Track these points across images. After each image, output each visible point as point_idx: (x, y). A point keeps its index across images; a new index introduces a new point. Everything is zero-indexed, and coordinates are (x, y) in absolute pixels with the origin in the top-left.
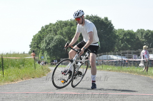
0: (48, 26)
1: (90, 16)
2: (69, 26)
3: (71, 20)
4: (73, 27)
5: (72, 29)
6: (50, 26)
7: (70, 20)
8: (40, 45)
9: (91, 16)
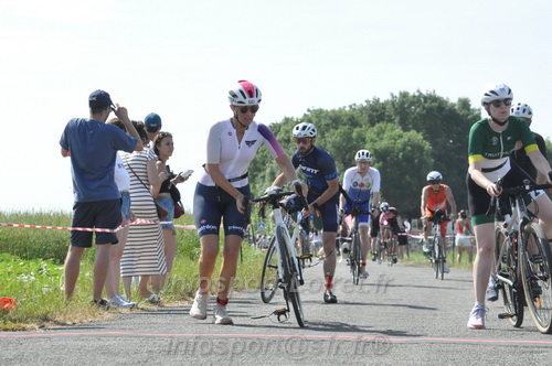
0: (280, 126)
1: (411, 94)
2: (348, 126)
3: (351, 106)
4: (357, 130)
5: (354, 135)
6: (286, 128)
7: (347, 109)
8: (254, 187)
9: (417, 94)
